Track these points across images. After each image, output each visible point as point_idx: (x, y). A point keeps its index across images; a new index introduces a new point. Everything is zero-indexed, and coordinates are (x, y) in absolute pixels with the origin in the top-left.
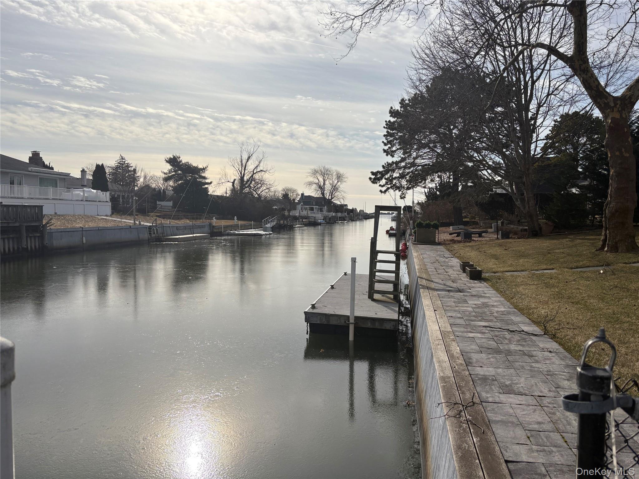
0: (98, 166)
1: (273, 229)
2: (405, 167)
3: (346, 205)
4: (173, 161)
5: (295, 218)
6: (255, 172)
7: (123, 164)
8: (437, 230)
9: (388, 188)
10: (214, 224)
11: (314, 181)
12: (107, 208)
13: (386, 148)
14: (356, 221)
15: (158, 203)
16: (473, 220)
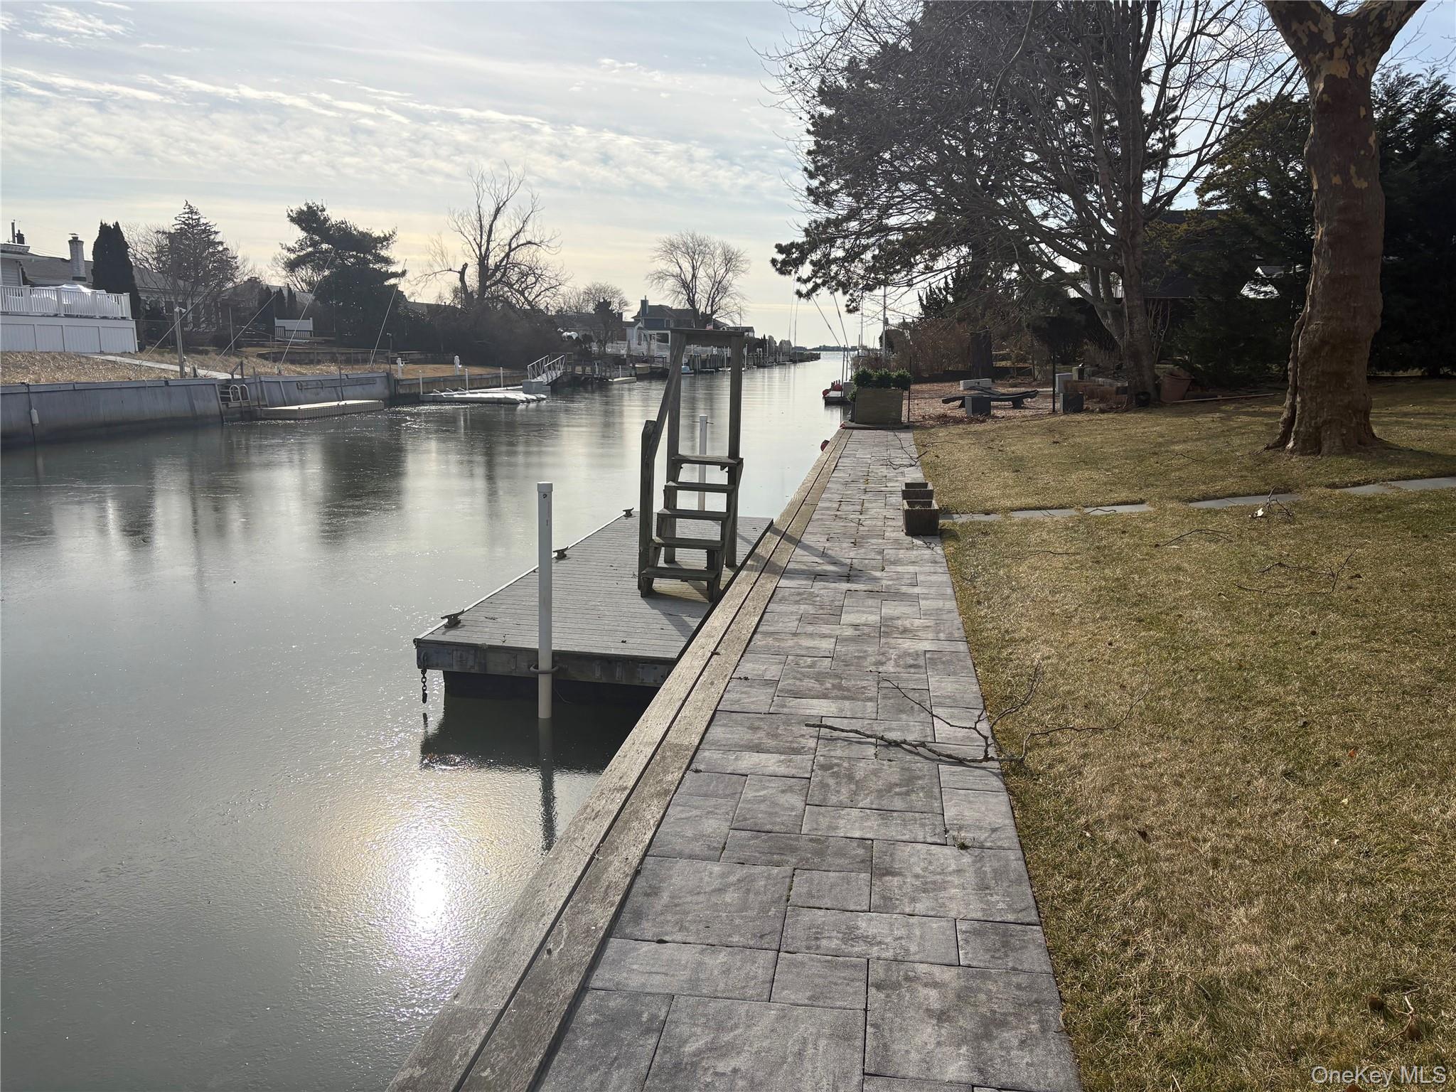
0: (104, 229)
1: (555, 388)
2: (858, 234)
3: (750, 329)
4: (309, 219)
5: (618, 361)
6: (513, 246)
7: (193, 227)
8: (906, 393)
9: (816, 287)
10: (400, 376)
11: (670, 269)
12: (127, 336)
13: (815, 183)
14: (771, 367)
15: (278, 322)
16: (1021, 365)
